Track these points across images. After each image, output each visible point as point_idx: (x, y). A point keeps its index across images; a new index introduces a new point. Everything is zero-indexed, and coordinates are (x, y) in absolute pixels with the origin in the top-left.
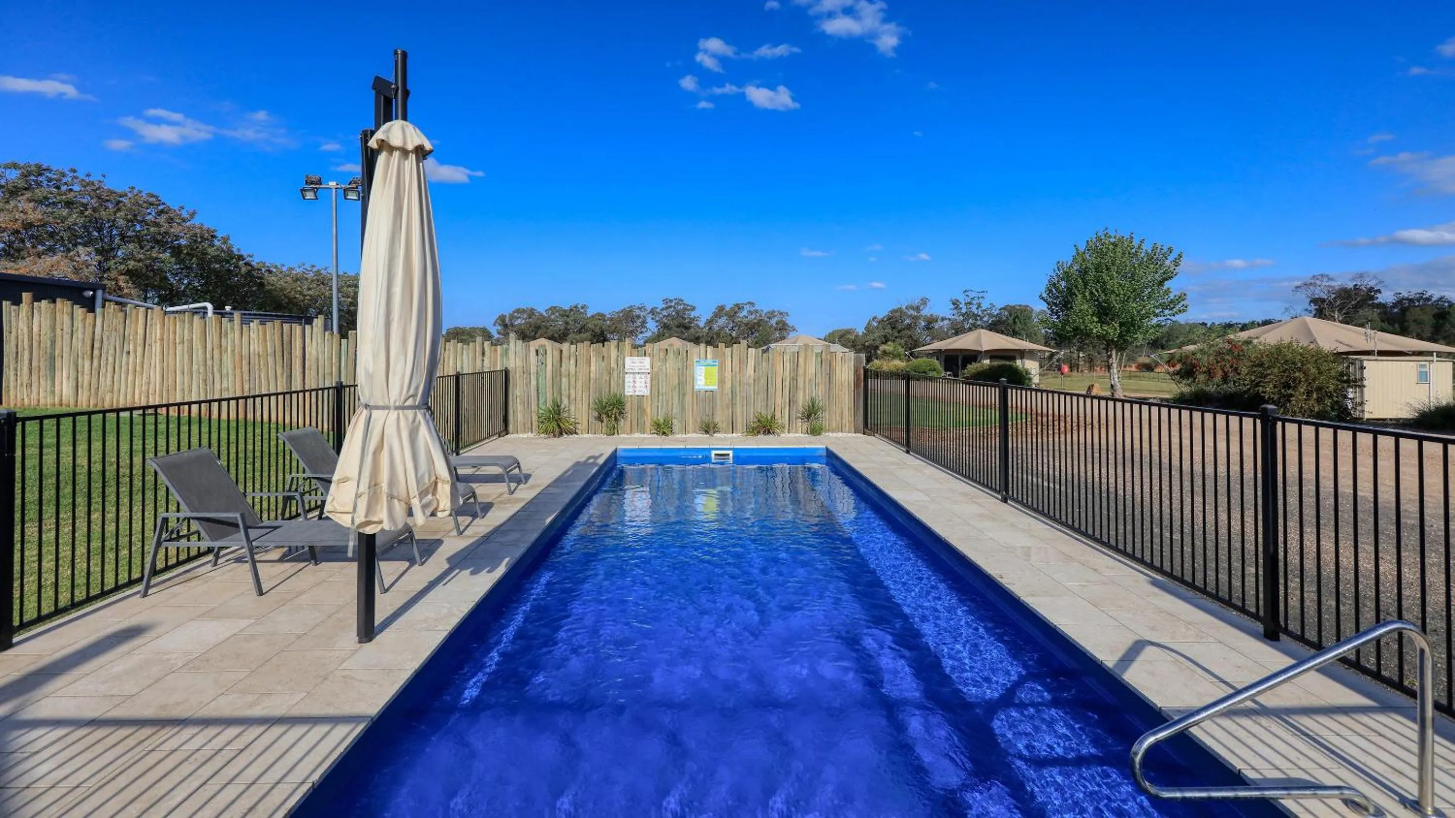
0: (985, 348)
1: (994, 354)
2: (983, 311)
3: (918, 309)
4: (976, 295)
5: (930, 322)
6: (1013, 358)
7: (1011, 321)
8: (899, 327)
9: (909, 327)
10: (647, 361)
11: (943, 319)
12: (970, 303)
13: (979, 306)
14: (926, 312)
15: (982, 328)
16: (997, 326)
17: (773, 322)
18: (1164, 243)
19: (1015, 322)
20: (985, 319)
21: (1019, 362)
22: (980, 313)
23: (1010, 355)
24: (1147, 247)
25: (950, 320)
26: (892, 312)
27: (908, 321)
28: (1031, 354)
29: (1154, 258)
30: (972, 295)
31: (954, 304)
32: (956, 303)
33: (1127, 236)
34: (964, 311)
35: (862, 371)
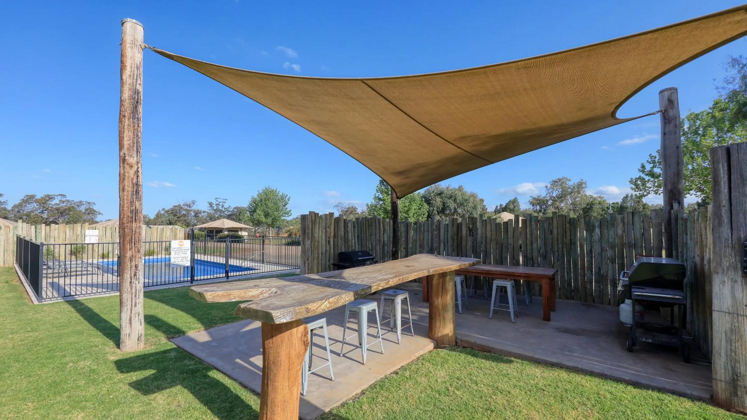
0: (225, 227)
1: (229, 230)
2: (225, 209)
3: (189, 206)
4: (222, 200)
5: (197, 214)
6: (238, 231)
7: (238, 213)
8: (178, 215)
9: (184, 215)
10: (96, 232)
11: (204, 212)
12: (218, 205)
13: (223, 206)
14: (195, 208)
15: (224, 217)
16: (230, 217)
17: (83, 208)
18: (285, 193)
19: (240, 215)
20: (226, 213)
21: (240, 233)
22: (223, 210)
23: (236, 230)
24: (281, 194)
25: (207, 212)
26: (174, 206)
27: (184, 212)
28: (245, 229)
29: (283, 198)
30: (219, 200)
31: (210, 204)
32: (211, 204)
33: (275, 190)
34: (215, 208)
35: (187, 235)
